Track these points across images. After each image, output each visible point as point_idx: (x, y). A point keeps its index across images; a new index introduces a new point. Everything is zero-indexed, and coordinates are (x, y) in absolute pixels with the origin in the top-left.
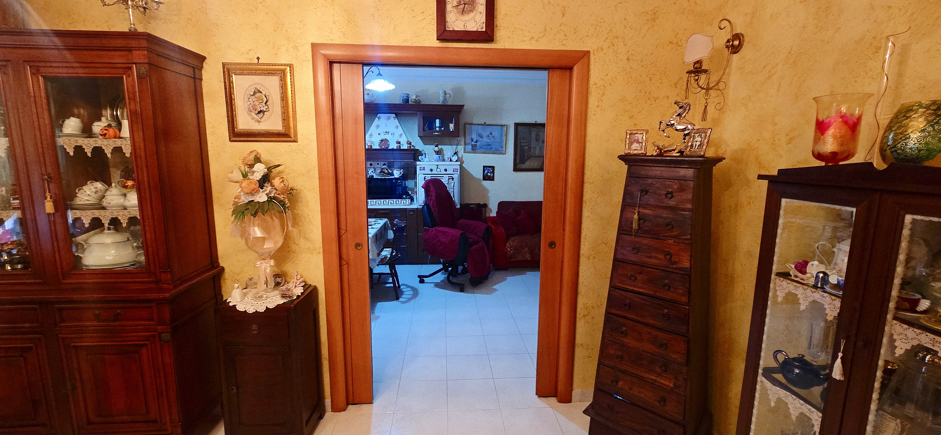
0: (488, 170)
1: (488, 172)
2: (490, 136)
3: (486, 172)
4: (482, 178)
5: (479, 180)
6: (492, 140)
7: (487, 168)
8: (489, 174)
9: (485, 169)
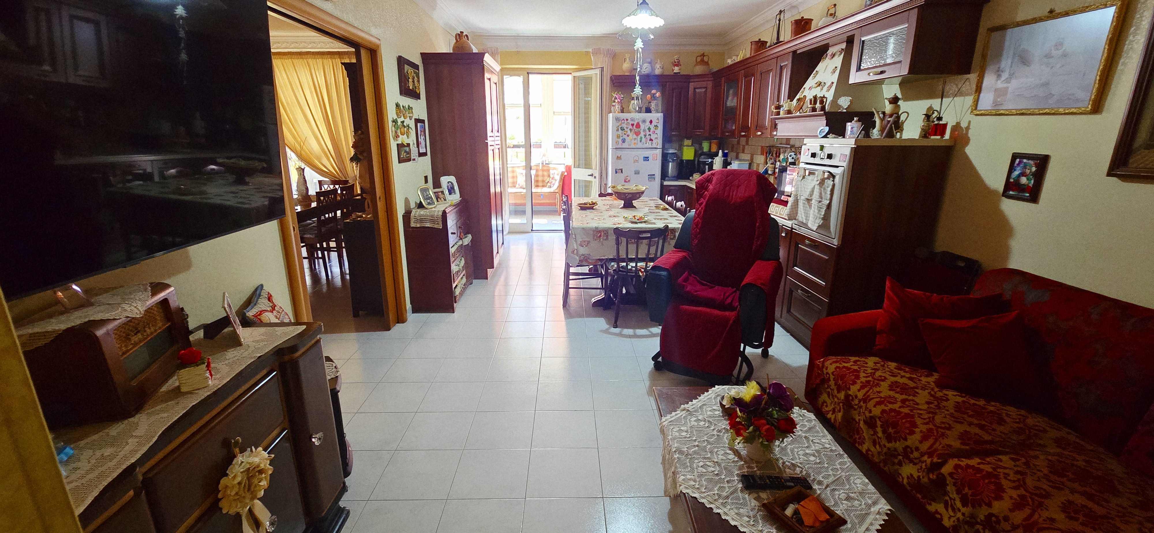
0: (1025, 167)
1: (1023, 174)
2: (1054, 53)
3: (1016, 173)
4: (1001, 189)
5: (991, 193)
6: (1058, 66)
7: (1025, 161)
8: (1028, 179)
9: (1018, 164)
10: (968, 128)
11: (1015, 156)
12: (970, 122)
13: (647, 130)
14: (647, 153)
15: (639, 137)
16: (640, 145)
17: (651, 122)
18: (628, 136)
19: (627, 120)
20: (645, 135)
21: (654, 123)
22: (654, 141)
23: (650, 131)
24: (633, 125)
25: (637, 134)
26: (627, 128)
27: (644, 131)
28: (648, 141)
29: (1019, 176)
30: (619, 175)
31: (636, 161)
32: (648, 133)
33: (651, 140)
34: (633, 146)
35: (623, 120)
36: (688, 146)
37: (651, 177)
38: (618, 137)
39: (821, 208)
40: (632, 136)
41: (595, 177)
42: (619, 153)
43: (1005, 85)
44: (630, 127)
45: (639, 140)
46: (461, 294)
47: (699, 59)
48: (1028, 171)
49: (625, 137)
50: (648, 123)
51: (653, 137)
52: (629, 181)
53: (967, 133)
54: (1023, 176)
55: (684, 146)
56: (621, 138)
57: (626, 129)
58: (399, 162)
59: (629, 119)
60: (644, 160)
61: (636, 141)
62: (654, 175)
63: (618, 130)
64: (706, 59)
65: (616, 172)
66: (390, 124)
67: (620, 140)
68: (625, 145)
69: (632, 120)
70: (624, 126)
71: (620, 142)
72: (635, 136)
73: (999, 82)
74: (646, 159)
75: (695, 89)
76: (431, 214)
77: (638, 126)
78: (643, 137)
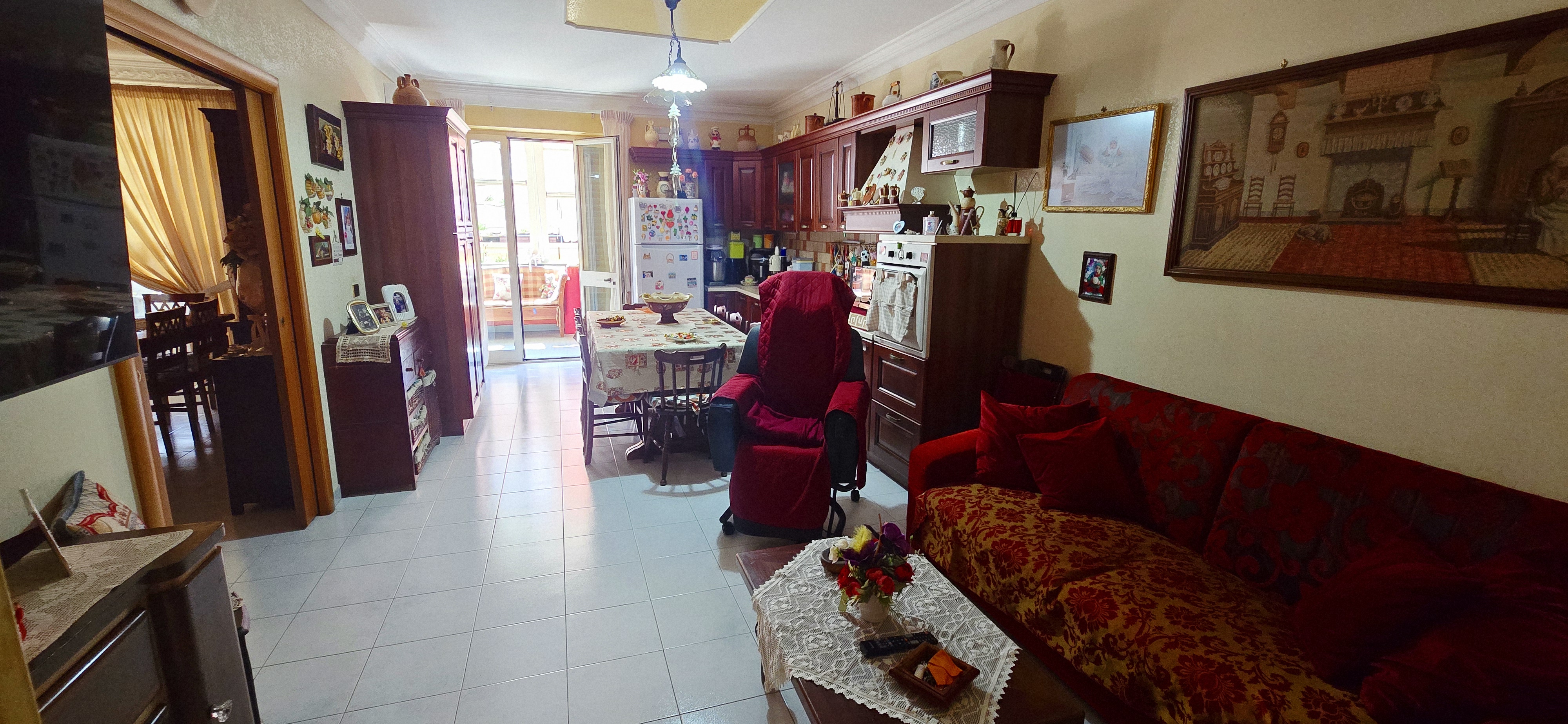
0: (1096, 267)
1: (1095, 274)
2: (1110, 151)
3: (1088, 274)
4: (1077, 290)
5: (1069, 294)
6: (1115, 164)
7: (1095, 260)
8: (1099, 279)
9: (1090, 264)
10: (1041, 225)
11: (1087, 255)
12: (1042, 218)
13: (683, 221)
14: (683, 250)
15: (673, 229)
16: (674, 240)
17: (687, 210)
18: (658, 227)
19: (655, 206)
20: (681, 227)
21: (691, 212)
22: (693, 235)
23: (686, 222)
24: (663, 213)
25: (670, 225)
26: (656, 217)
27: (679, 221)
28: (685, 235)
29: (1092, 276)
30: (649, 278)
31: (670, 261)
32: (684, 224)
33: (688, 233)
34: (664, 241)
35: (650, 206)
36: (735, 241)
37: (692, 281)
38: (645, 229)
39: (905, 315)
40: (663, 227)
41: (614, 283)
42: (647, 250)
43: (1072, 181)
44: (661, 216)
45: (673, 234)
46: (424, 460)
47: (743, 132)
48: (1099, 271)
49: (654, 228)
50: (683, 211)
51: (691, 229)
52: (662, 287)
53: (1041, 230)
54: (1095, 276)
55: (731, 241)
56: (649, 230)
57: (654, 219)
58: (313, 265)
59: (658, 207)
60: (681, 260)
61: (669, 234)
62: (695, 279)
63: (643, 220)
64: (751, 133)
65: (644, 276)
66: (298, 206)
67: (647, 233)
68: (654, 240)
69: (663, 206)
70: (652, 214)
71: (648, 236)
72: (667, 228)
73: (1066, 178)
74: (684, 257)
75: (740, 169)
76: (371, 342)
77: (670, 214)
78: (678, 229)
